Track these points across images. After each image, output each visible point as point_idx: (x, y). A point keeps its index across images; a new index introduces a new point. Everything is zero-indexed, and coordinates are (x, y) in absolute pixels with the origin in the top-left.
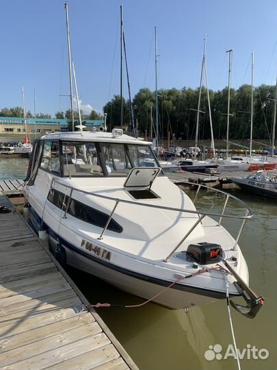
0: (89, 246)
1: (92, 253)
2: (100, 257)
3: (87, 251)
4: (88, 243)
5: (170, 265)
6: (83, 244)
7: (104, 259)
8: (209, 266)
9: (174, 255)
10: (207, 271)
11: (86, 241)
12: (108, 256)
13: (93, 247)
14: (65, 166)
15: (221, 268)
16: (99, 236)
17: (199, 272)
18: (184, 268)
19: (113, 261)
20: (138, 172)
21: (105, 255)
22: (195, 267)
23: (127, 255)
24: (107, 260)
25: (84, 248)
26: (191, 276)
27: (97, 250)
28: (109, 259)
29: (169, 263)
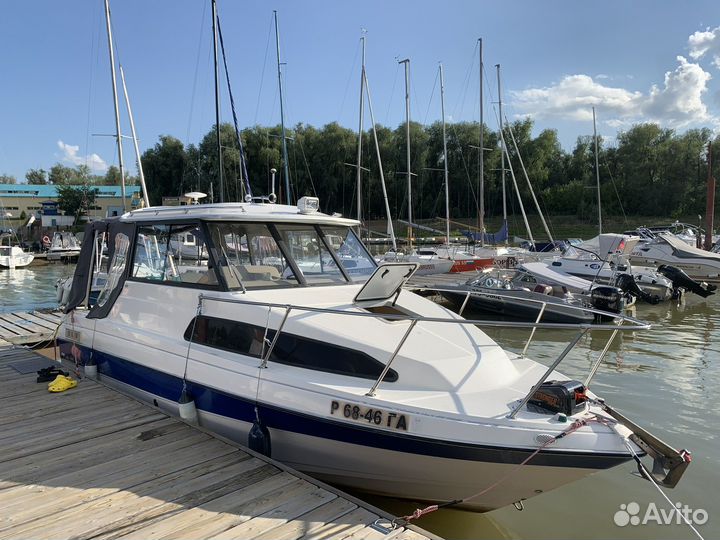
0: (352, 410)
1: (362, 422)
2: (383, 427)
3: (350, 420)
4: (348, 406)
5: (519, 422)
6: (335, 405)
7: (393, 429)
10: (584, 424)
11: (342, 402)
12: (402, 422)
13: (363, 411)
16: (368, 391)
17: (574, 427)
18: (544, 425)
19: (413, 430)
20: (387, 271)
21: (394, 421)
22: (562, 420)
23: (441, 416)
24: (401, 431)
25: (339, 416)
26: (564, 434)
27: (374, 415)
28: (405, 428)
29: (519, 419)
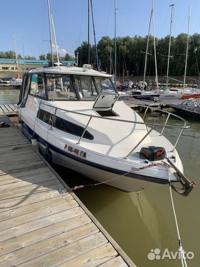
0: (71, 149)
1: (73, 153)
2: (79, 156)
3: (69, 152)
4: (69, 147)
5: (127, 161)
6: (66, 146)
7: (82, 157)
8: (156, 162)
9: (132, 155)
10: (155, 165)
11: (68, 145)
12: (85, 155)
13: (73, 149)
14: (49, 92)
15: (165, 164)
16: (77, 142)
17: (150, 166)
18: (138, 163)
19: (88, 158)
20: (104, 96)
21: (82, 154)
22: (147, 162)
23: (98, 154)
24: (84, 158)
25: (67, 150)
26: (143, 168)
27: (76, 151)
28: (85, 157)
